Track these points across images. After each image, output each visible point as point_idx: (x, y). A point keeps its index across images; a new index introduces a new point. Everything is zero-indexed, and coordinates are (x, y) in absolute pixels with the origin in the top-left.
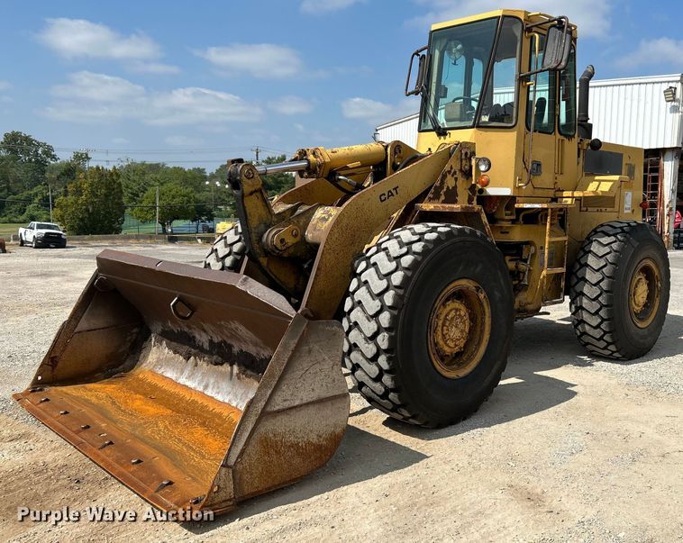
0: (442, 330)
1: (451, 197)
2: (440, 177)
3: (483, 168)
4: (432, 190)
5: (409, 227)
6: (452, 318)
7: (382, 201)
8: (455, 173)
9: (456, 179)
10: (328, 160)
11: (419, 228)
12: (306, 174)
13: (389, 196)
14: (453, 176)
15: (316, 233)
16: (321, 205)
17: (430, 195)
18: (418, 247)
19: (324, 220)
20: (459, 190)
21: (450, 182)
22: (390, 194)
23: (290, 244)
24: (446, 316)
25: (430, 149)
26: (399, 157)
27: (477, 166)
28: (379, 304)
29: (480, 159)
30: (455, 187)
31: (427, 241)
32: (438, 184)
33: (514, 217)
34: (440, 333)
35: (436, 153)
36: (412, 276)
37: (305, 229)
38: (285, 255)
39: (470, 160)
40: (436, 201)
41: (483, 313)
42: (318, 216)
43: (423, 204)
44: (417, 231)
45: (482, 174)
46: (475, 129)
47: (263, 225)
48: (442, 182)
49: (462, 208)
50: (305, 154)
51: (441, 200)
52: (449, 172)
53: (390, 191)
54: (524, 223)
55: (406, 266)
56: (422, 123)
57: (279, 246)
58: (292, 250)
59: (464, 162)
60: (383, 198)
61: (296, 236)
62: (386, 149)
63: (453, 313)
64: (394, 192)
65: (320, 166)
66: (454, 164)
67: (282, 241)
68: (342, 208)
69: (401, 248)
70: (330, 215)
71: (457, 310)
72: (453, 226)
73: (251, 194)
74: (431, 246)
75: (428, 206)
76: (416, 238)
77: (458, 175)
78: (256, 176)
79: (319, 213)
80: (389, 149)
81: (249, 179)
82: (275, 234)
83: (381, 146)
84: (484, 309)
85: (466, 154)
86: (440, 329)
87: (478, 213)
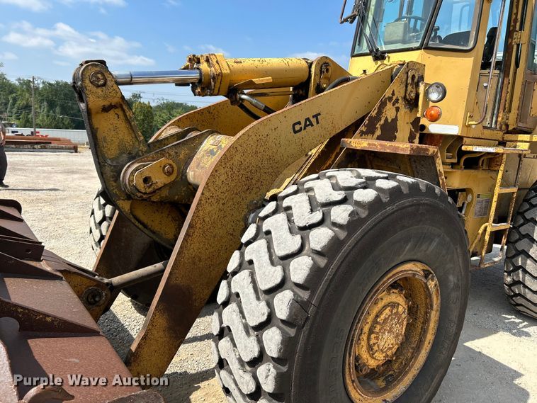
0: (369, 339)
1: (389, 132)
2: (378, 104)
3: (434, 96)
4: (366, 121)
5: (330, 173)
6: (386, 319)
7: (295, 132)
8: (397, 101)
9: (397, 109)
10: (226, 71)
11: (346, 177)
12: (199, 90)
13: (306, 126)
14: (394, 104)
15: (199, 171)
16: (212, 132)
17: (362, 128)
18: (341, 214)
19: (211, 153)
20: (400, 124)
21: (389, 112)
22: (308, 124)
23: (160, 185)
24: (377, 316)
25: (365, 71)
26: (325, 78)
27: (426, 93)
28: (266, 310)
29: (431, 86)
30: (395, 120)
31: (357, 203)
32: (374, 113)
33: (455, 161)
34: (364, 343)
35: (374, 75)
36: (327, 266)
37: (187, 164)
38: (154, 199)
39: (417, 86)
40: (370, 136)
41: (430, 306)
42: (205, 148)
43: (352, 140)
44: (342, 184)
45: (431, 104)
46: (422, 51)
47: (125, 156)
48: (380, 112)
49: (412, 149)
50: (198, 62)
51: (375, 136)
52: (390, 99)
53: (308, 119)
54: (465, 168)
55: (318, 248)
56: (357, 46)
57: (141, 186)
58: (165, 193)
59: (410, 88)
60: (297, 128)
61: (169, 174)
62: (310, 67)
63: (387, 311)
64: (314, 120)
65: (214, 78)
66: (397, 89)
67: (146, 180)
68: (234, 139)
69: (312, 211)
70: (220, 148)
71: (394, 305)
72: (400, 177)
73: (106, 109)
74: (364, 214)
75: (358, 143)
76: (339, 196)
77: (401, 104)
78: (109, 83)
79: (209, 143)
80: (313, 66)
81: (98, 86)
82: (136, 170)
83: (304, 62)
84: (431, 301)
85: (413, 77)
86: (364, 337)
87: (432, 158)
